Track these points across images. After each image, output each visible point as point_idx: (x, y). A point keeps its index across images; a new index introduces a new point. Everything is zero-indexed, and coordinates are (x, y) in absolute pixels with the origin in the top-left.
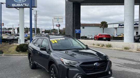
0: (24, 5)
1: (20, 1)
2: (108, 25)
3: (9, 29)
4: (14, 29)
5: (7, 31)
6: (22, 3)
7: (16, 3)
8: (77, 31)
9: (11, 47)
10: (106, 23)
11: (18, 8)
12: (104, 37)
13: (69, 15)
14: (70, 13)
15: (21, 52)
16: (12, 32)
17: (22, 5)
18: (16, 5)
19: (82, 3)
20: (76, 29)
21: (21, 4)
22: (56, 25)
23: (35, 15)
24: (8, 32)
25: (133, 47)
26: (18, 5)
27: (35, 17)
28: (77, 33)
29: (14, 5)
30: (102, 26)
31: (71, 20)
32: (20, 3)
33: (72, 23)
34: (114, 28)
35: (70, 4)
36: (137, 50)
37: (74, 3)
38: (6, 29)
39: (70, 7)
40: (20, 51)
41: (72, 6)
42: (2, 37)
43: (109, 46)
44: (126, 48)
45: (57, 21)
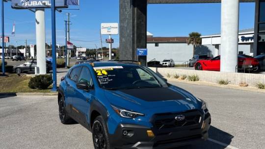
0: (45, 4)
2: (203, 39)
3: (20, 47)
5: (16, 51)
8: (141, 51)
10: (200, 35)
13: (126, 22)
14: (127, 17)
15: (37, 89)
16: (25, 54)
20: (138, 47)
21: (40, 2)
22: (106, 40)
23: (66, 21)
24: (18, 53)
25: (235, 80)
27: (66, 24)
28: (140, 54)
30: (191, 40)
31: (129, 31)
33: (132, 36)
34: (213, 45)
36: (240, 86)
40: (35, 88)
42: (5, 63)
43: (195, 79)
44: (222, 83)
45: (108, 31)
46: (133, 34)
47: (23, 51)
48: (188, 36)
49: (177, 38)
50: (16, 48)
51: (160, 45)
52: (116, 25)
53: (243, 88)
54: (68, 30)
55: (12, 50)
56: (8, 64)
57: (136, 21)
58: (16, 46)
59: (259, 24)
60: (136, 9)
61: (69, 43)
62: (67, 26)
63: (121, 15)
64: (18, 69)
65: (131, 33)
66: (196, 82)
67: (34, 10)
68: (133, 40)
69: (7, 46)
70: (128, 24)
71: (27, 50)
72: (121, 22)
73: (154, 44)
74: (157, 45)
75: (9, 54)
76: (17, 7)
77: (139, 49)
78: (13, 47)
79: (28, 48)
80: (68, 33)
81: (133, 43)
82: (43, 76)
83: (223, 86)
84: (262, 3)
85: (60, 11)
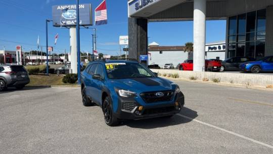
1: (71, 17)
3: (61, 55)
5: (58, 58)
6: (74, 20)
7: (66, 20)
8: (143, 57)
10: (193, 45)
13: (133, 35)
14: (133, 32)
16: (64, 60)
17: (73, 22)
19: (150, 20)
23: (93, 35)
25: (201, 77)
26: (68, 23)
28: (142, 59)
30: (186, 49)
31: (135, 43)
32: (71, 20)
35: (133, 21)
36: (203, 80)
39: (133, 25)
42: (49, 67)
43: (176, 76)
44: (193, 78)
45: (125, 42)
46: (137, 45)
47: (63, 58)
48: (185, 45)
49: (177, 47)
50: (58, 56)
51: (163, 52)
52: (127, 37)
53: (205, 82)
54: (94, 42)
55: (54, 57)
56: (51, 68)
57: (139, 35)
58: (58, 54)
59: (229, 37)
60: (139, 27)
61: (95, 52)
62: (94, 38)
63: (130, 30)
64: (58, 71)
65: (136, 44)
66: (177, 79)
67: (69, 27)
68: (137, 49)
69: (51, 54)
70: (134, 37)
71: (66, 57)
72: (130, 35)
73: (159, 52)
74: (161, 53)
75: (53, 60)
76: (57, 26)
77: (141, 56)
78: (56, 55)
79: (67, 56)
80: (94, 44)
81: (137, 51)
82: (72, 74)
83: (192, 81)
84: (231, 20)
85: (88, 28)
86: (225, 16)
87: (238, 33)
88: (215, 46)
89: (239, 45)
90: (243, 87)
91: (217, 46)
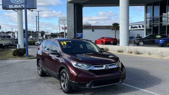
1: (18, 2)
3: (8, 32)
4: (14, 33)
5: (5, 35)
6: (21, 4)
7: (13, 5)
9: (9, 52)
11: (16, 10)
12: (111, 41)
13: (71, 17)
14: (71, 15)
15: (18, 56)
16: (11, 37)
17: (20, 6)
18: (13, 6)
19: (84, 5)
20: (78, 32)
22: (62, 28)
23: (36, 17)
24: (7, 36)
26: (16, 6)
28: (79, 36)
29: (11, 6)
30: (113, 28)
32: (18, 5)
35: (71, 6)
37: (74, 5)
38: (3, 33)
39: (71, 9)
40: (16, 56)
41: (73, 8)
44: (119, 52)
45: (63, 22)
47: (10, 35)
48: (112, 25)
50: (5, 33)
51: (95, 30)
53: (129, 54)
54: (38, 22)
58: (5, 31)
59: (146, 19)
62: (37, 19)
65: (73, 24)
68: (75, 28)
70: (71, 19)
74: (93, 31)
75: (1, 36)
77: (78, 34)
84: (148, 6)
85: (32, 11)
86: (144, 3)
87: (153, 16)
88: (136, 26)
89: (154, 25)
90: (159, 58)
91: (138, 26)
